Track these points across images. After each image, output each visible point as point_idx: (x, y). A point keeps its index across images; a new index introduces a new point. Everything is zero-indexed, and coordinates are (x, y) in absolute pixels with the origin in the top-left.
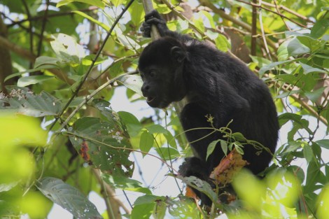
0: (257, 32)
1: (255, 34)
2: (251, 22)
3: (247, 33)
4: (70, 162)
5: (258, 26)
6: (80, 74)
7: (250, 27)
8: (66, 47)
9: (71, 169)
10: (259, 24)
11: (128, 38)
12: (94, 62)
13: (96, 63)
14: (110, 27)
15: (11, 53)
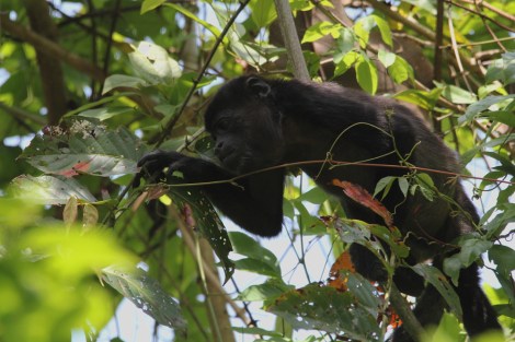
0: (444, 41)
1: (441, 44)
2: (434, 26)
3: (428, 43)
4: (152, 233)
5: (445, 32)
6: (173, 102)
7: (433, 34)
8: (152, 61)
9: (152, 243)
10: (448, 29)
11: (248, 48)
12: (196, 83)
13: (199, 85)
14: (221, 30)
15: (63, 65)
